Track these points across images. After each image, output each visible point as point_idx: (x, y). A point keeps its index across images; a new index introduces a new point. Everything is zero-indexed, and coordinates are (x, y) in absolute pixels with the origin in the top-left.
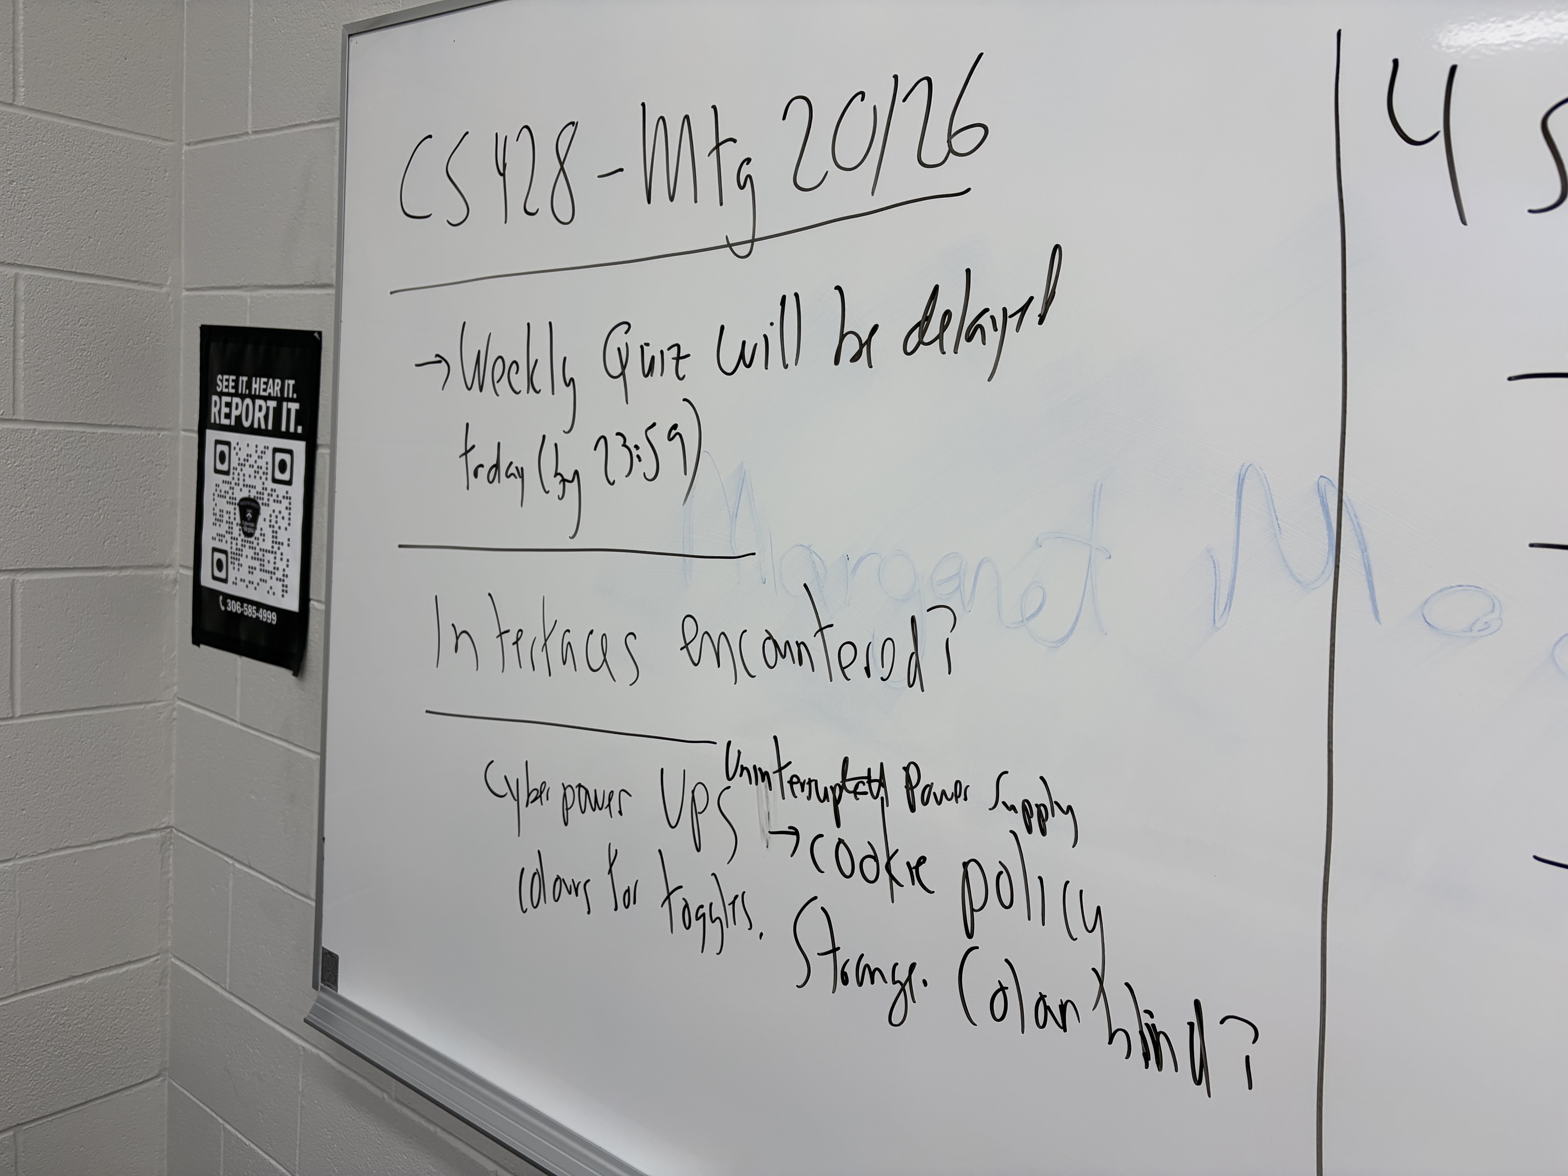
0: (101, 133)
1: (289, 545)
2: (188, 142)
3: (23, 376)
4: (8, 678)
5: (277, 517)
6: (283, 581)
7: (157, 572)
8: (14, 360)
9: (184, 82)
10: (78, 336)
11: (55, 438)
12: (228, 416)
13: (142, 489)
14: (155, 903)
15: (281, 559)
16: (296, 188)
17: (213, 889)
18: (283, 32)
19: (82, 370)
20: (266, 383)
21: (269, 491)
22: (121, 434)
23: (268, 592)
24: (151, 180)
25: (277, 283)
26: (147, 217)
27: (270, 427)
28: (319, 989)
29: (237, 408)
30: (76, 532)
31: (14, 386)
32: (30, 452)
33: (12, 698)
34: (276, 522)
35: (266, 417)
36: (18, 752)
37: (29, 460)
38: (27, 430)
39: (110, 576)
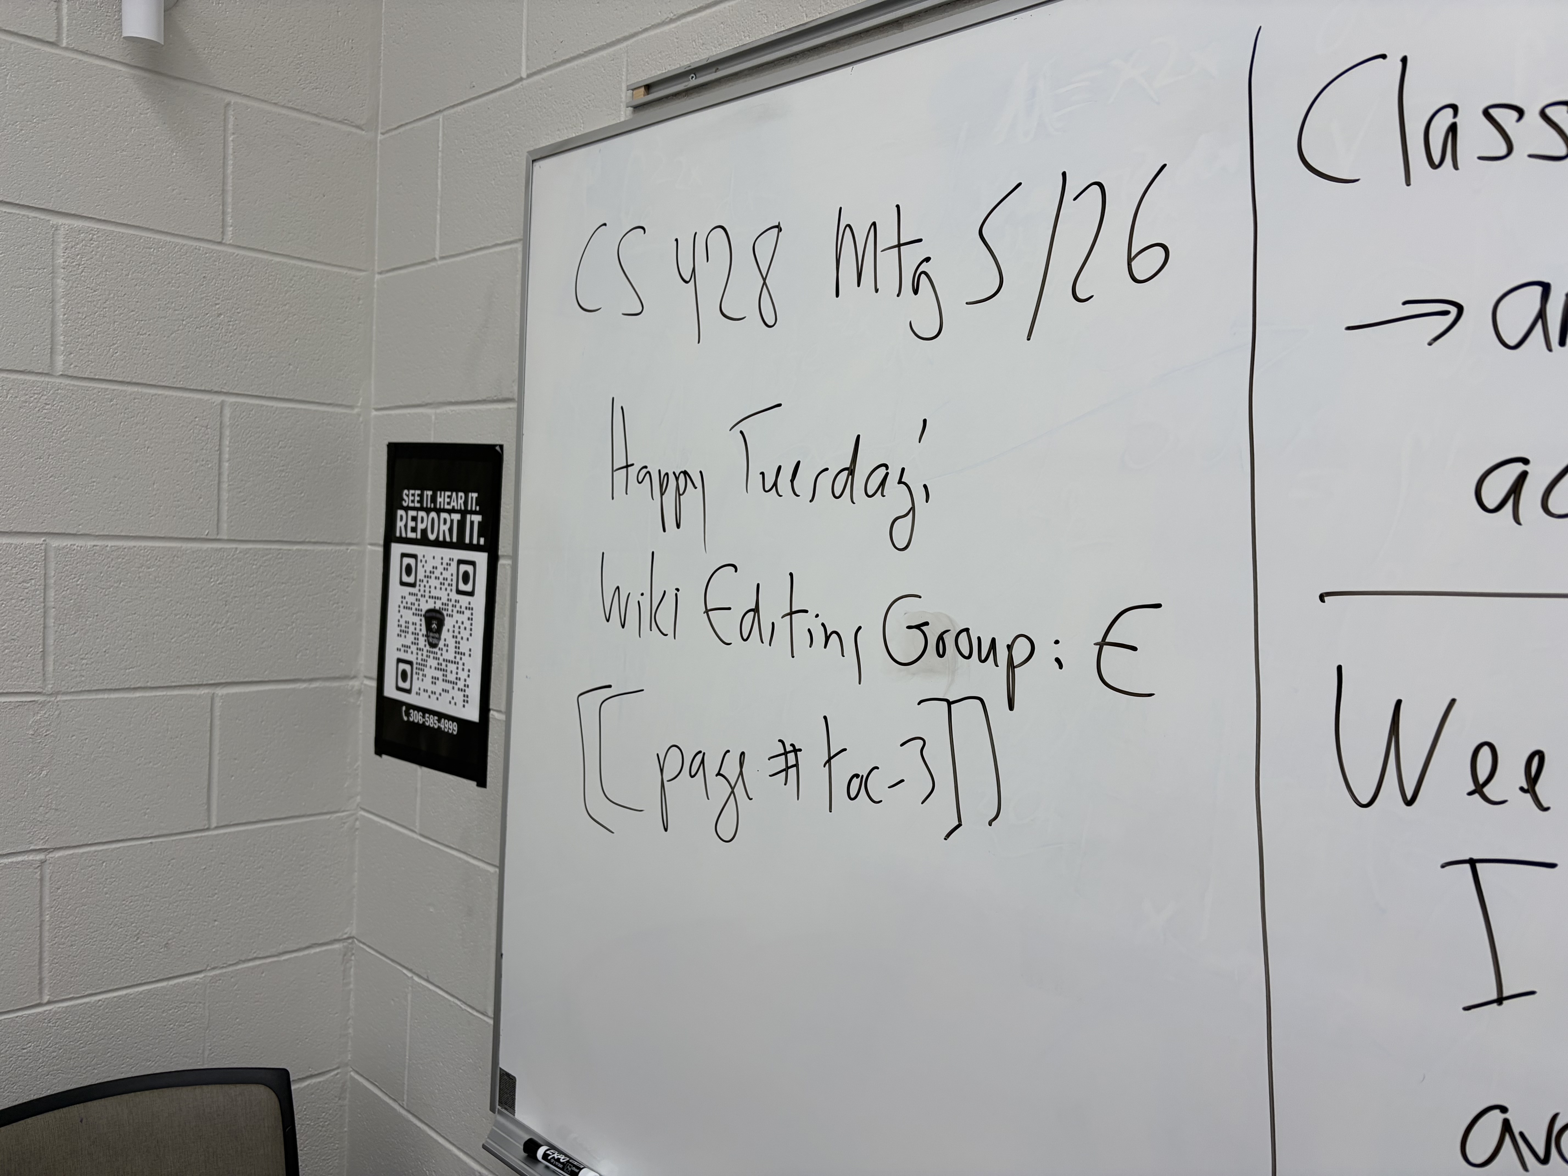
0: (301, 266)
1: (470, 655)
2: (380, 271)
3: (227, 497)
4: (205, 790)
5: (459, 628)
6: (465, 691)
7: (343, 683)
8: (219, 483)
9: (377, 215)
10: (277, 458)
11: (255, 556)
12: (414, 530)
13: (331, 603)
14: (336, 1015)
15: (463, 670)
16: (479, 308)
17: (392, 1003)
18: (470, 162)
19: (280, 491)
20: (450, 497)
21: (453, 602)
22: (314, 551)
23: (450, 702)
24: (346, 308)
25: (460, 399)
26: (341, 343)
27: (455, 540)
28: (497, 1112)
29: (422, 521)
30: (271, 646)
31: (218, 508)
32: (231, 569)
33: (209, 810)
34: (459, 633)
35: (451, 530)
36: (213, 863)
37: (231, 577)
38: (229, 549)
39: (301, 688)
